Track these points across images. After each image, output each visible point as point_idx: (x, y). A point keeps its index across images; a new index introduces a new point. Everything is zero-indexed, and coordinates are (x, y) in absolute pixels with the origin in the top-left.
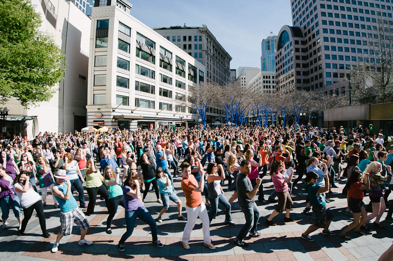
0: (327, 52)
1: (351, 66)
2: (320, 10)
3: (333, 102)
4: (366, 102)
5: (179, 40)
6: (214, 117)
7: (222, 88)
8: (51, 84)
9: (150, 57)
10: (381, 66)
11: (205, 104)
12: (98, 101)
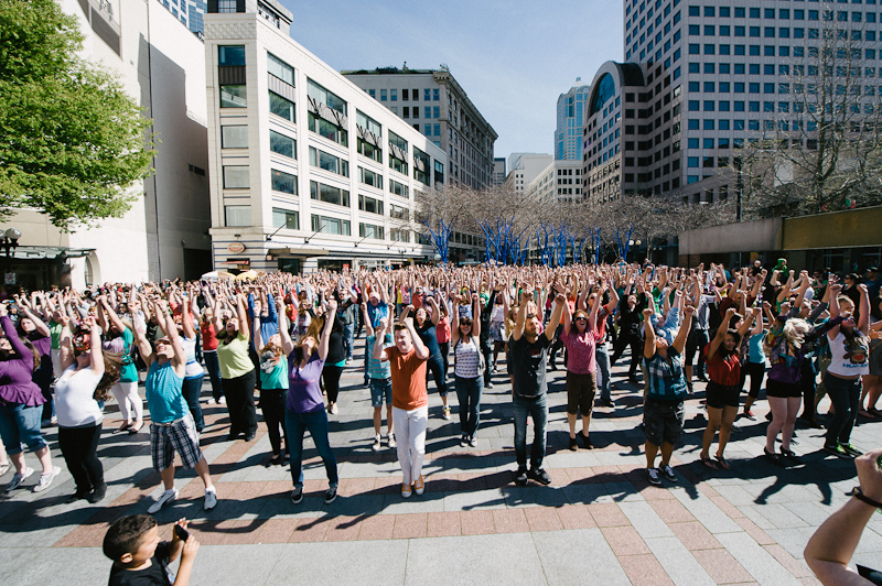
0: (694, 115)
1: (746, 140)
2: (687, 20)
3: (701, 216)
4: (777, 214)
5: (394, 98)
6: (464, 251)
7: (479, 195)
8: (123, 182)
9: (336, 132)
10: (818, 137)
11: (447, 225)
12: (234, 219)
